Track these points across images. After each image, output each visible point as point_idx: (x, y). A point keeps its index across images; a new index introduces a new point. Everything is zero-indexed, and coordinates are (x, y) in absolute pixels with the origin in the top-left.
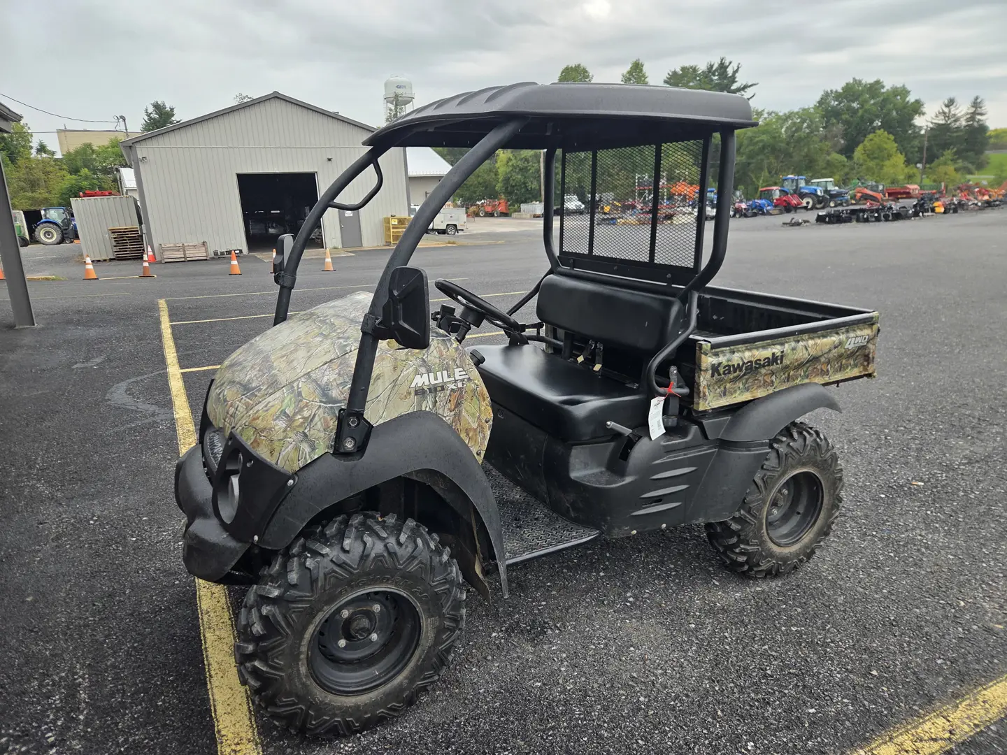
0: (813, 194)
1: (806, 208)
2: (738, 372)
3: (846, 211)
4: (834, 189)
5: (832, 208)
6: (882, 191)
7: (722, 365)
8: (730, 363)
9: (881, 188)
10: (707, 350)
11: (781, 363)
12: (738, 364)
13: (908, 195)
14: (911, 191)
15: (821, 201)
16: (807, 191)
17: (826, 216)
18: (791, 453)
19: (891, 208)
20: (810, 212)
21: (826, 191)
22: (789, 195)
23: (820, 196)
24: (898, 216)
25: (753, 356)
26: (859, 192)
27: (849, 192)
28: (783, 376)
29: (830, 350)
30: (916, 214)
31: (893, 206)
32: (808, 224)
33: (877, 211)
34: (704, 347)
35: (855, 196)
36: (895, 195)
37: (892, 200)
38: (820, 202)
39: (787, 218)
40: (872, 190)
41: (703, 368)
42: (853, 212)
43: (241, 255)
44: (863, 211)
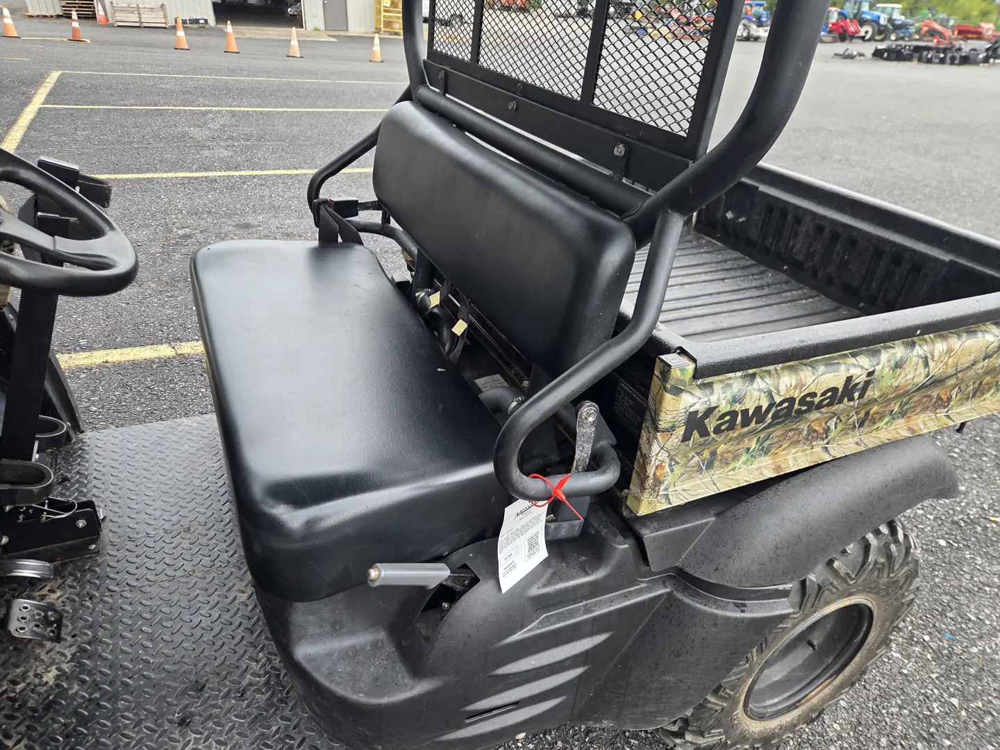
0: (876, 21)
1: (863, 38)
2: (753, 424)
3: (910, 46)
4: (899, 18)
5: (892, 42)
6: (953, 28)
7: (717, 414)
8: (738, 407)
9: (952, 23)
10: (682, 382)
11: (861, 396)
12: (759, 408)
13: (979, 35)
14: (984, 31)
15: (882, 32)
16: (868, 17)
17: (885, 50)
18: (831, 584)
19: (960, 49)
20: (867, 44)
21: (890, 20)
22: (848, 21)
23: (882, 26)
24: (965, 60)
25: (800, 385)
26: (926, 26)
27: (916, 24)
28: (855, 417)
29: (974, 363)
30: (986, 60)
31: (963, 46)
32: (862, 58)
33: (945, 51)
34: (675, 374)
35: (921, 29)
36: (964, 33)
37: (962, 40)
38: (880, 33)
39: (841, 48)
40: (941, 24)
41: (663, 425)
42: (918, 49)
43: (207, 26)
44: (928, 49)
